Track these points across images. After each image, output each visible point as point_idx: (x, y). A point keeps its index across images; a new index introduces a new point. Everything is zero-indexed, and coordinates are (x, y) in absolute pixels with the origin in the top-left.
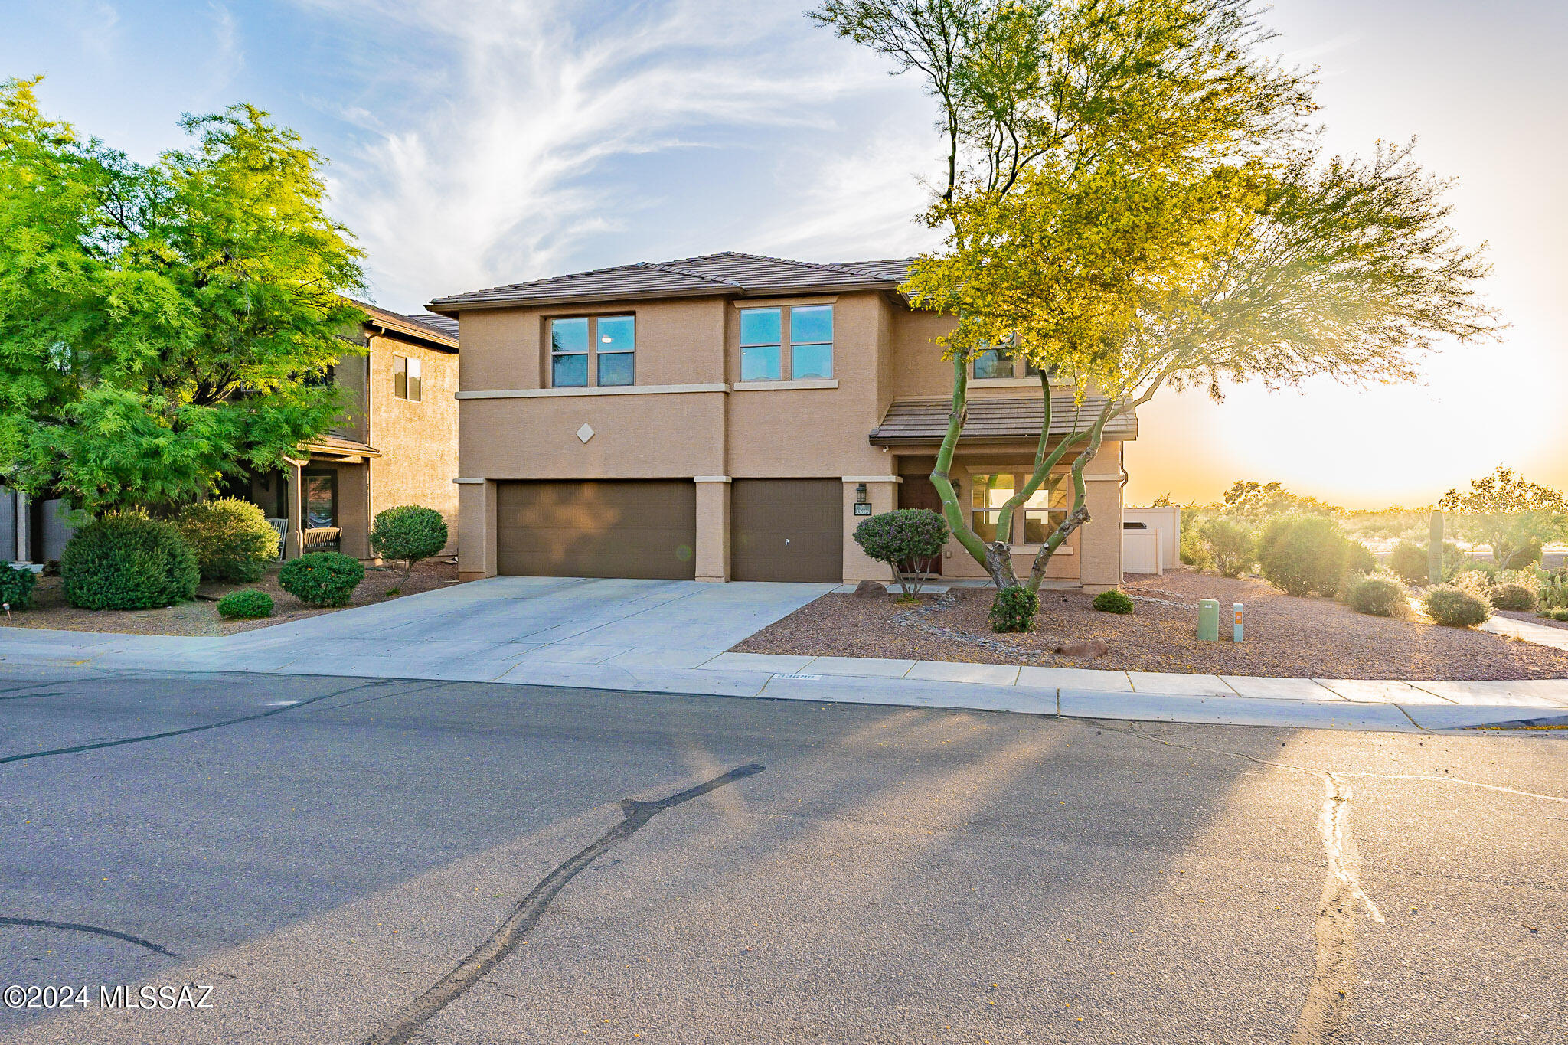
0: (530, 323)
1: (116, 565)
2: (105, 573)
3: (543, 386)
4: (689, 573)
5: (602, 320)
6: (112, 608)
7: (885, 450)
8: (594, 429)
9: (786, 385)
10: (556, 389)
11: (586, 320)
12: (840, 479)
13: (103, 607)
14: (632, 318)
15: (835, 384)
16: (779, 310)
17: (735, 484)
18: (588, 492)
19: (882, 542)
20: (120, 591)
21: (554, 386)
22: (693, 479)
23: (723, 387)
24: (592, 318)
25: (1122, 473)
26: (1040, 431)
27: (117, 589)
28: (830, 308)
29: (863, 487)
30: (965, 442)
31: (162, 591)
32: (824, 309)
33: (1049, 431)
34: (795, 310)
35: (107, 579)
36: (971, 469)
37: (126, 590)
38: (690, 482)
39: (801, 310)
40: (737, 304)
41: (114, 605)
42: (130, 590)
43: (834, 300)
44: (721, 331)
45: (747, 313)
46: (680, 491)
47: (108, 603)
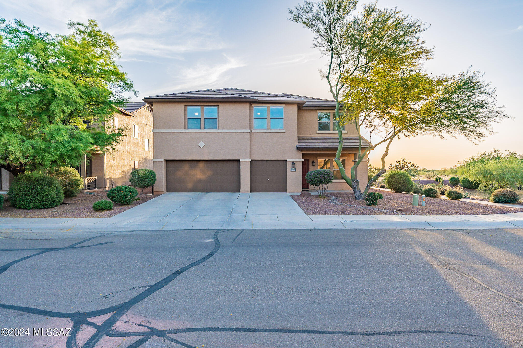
0: (181, 107)
1: (38, 192)
2: (33, 195)
3: (185, 129)
4: (238, 190)
5: (205, 107)
6: (36, 208)
7: (300, 152)
8: (205, 143)
9: (269, 131)
10: (189, 130)
11: (200, 107)
12: (286, 160)
13: (32, 208)
14: (216, 107)
15: (284, 131)
16: (266, 107)
17: (252, 162)
18: (201, 165)
19: (319, 180)
20: (39, 202)
21: (188, 129)
22: (240, 160)
23: (249, 131)
24: (202, 107)
25: (368, 159)
26: (358, 147)
27: (38, 201)
28: (282, 107)
29: (293, 163)
30: (344, 149)
31: (54, 201)
32: (281, 107)
33: (361, 146)
34: (271, 108)
35: (34, 198)
36: (318, 157)
37: (42, 201)
38: (239, 161)
39: (273, 108)
40: (253, 105)
41: (37, 207)
42: (44, 201)
43: (284, 105)
44: (249, 113)
45: (256, 107)
46: (236, 164)
47: (35, 206)
